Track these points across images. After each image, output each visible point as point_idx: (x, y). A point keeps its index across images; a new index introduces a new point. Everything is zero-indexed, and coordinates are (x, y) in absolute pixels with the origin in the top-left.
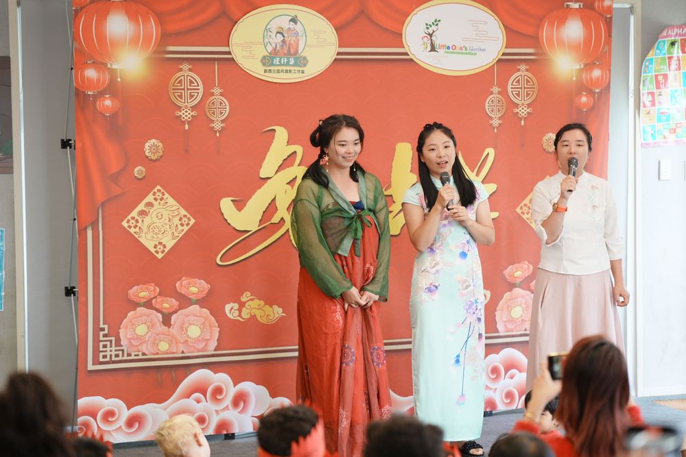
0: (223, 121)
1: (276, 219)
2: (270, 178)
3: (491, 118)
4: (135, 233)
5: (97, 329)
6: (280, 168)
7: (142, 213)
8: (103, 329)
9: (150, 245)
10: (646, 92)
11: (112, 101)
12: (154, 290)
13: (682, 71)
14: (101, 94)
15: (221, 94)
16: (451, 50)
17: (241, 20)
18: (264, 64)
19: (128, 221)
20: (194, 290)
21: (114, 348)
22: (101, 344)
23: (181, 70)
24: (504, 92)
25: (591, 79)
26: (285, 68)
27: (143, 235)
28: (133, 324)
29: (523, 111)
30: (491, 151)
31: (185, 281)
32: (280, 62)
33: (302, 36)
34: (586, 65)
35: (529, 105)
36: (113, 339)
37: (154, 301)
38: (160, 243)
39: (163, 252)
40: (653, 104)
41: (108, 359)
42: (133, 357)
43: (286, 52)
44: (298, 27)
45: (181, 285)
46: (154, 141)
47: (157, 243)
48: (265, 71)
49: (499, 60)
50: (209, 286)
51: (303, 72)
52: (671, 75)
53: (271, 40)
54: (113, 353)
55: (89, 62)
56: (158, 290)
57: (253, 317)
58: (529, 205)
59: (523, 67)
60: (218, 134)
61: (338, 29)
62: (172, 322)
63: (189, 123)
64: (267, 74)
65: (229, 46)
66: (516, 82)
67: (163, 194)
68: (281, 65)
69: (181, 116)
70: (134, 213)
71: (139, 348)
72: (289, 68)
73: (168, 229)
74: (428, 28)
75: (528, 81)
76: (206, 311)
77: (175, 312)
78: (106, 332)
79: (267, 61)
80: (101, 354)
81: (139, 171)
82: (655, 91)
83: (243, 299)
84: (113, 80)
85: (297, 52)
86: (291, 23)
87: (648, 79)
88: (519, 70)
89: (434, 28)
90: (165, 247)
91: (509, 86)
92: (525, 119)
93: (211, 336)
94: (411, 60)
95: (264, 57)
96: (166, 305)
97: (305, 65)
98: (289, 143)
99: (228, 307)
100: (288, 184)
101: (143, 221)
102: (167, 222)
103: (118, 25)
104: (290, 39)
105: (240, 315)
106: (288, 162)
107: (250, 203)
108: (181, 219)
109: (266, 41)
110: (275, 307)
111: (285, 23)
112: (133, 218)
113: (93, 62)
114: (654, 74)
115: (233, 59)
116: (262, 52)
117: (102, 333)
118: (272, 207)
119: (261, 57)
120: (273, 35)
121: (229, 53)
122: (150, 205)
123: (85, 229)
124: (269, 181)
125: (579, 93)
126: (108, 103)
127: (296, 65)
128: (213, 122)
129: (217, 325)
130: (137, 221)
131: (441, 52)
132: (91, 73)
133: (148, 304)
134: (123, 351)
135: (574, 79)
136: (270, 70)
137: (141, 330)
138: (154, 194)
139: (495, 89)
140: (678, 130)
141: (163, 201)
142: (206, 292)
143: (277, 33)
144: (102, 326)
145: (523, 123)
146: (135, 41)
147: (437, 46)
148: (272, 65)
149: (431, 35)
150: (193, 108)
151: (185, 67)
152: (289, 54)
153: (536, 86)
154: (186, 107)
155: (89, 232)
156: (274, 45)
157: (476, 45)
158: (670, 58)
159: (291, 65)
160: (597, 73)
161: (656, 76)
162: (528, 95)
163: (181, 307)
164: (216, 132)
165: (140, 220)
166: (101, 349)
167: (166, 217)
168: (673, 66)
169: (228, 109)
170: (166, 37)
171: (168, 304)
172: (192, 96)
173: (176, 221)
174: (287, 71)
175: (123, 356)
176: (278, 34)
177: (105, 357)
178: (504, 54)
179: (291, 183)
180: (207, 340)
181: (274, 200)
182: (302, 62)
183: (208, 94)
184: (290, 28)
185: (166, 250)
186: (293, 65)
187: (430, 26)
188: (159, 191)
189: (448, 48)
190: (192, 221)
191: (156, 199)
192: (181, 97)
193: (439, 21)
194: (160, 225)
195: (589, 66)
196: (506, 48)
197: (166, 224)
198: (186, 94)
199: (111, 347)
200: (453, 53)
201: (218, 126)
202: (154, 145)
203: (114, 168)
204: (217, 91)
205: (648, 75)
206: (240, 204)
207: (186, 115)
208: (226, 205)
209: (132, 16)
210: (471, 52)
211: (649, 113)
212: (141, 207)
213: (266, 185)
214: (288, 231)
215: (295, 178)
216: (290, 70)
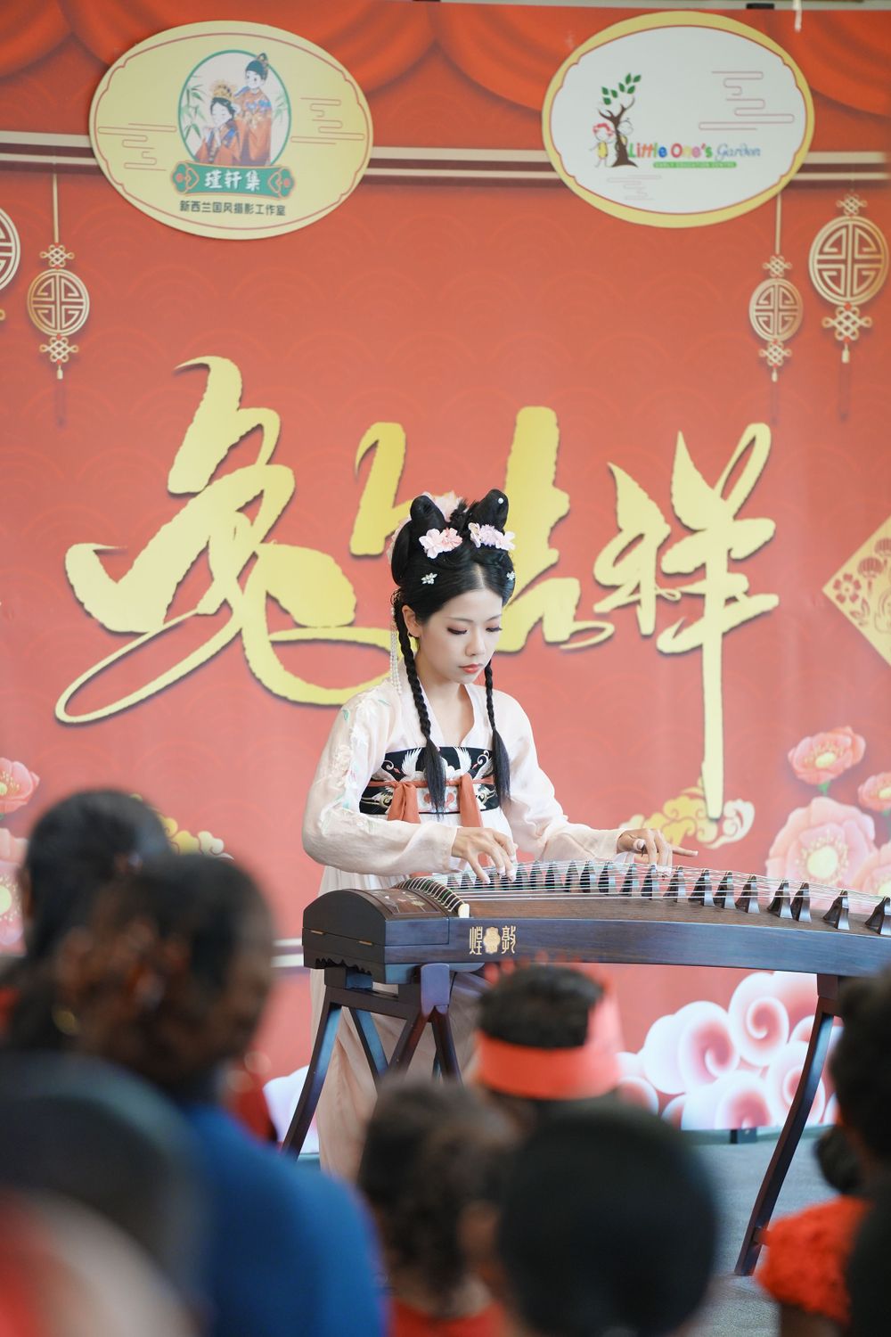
0: (72, 339)
1: (208, 604)
2: (194, 495)
3: (765, 344)
6: (223, 467)
15: (69, 266)
16: (669, 158)
17: (120, 62)
18: (180, 187)
24: (798, 274)
26: (234, 199)
29: (847, 325)
30: (760, 433)
32: (221, 181)
33: (279, 112)
35: (864, 309)
43: (237, 155)
44: (270, 87)
48: (184, 206)
49: (792, 185)
50: (37, 779)
51: (281, 211)
53: (199, 122)
58: (856, 576)
59: (852, 204)
60: (60, 374)
61: (374, 94)
64: (189, 214)
65: (88, 133)
66: (833, 245)
68: (224, 190)
72: (243, 200)
74: (607, 102)
75: (863, 243)
79: (186, 178)
85: (264, 156)
86: (252, 74)
88: (840, 212)
89: (624, 98)
91: (814, 255)
92: (853, 346)
94: (560, 184)
95: (180, 168)
97: (286, 193)
98: (245, 402)
100: (240, 510)
104: (250, 120)
106: (241, 452)
107: (143, 560)
109: (186, 122)
110: (206, 836)
111: (234, 73)
115: (97, 170)
116: (175, 152)
118: (198, 573)
119: (171, 168)
120: (204, 107)
121: (89, 152)
124: (192, 502)
127: (262, 191)
128: (46, 339)
131: (644, 164)
136: (196, 204)
139: (777, 265)
142: (29, 793)
143: (215, 100)
145: (845, 356)
147: (632, 150)
148: (202, 189)
149: (616, 120)
152: (245, 161)
153: (885, 255)
156: (207, 135)
157: (735, 140)
159: (249, 192)
162: (862, 279)
164: (54, 367)
169: (86, 308)
174: (238, 209)
176: (218, 106)
178: (805, 168)
179: (250, 507)
181: (204, 553)
182: (280, 183)
183: (33, 263)
184: (247, 90)
186: (256, 193)
187: (615, 94)
189: (662, 152)
193: (637, 79)
196: (813, 148)
200: (675, 165)
201: (59, 351)
204: (57, 255)
206: (116, 563)
208: (82, 562)
213: (183, 511)
214: (239, 634)
215: (259, 498)
216: (247, 206)
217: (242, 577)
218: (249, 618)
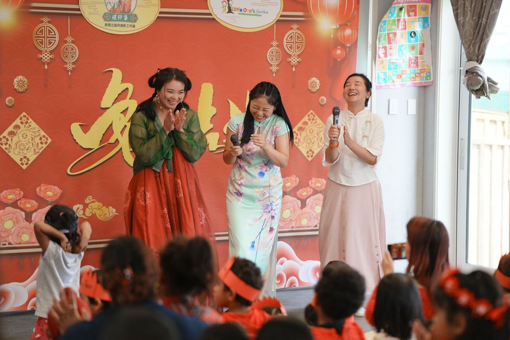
0: (73, 63)
1: (112, 140)
2: (108, 108)
3: (271, 65)
4: (5, 148)
6: (116, 101)
7: (11, 133)
9: (17, 159)
10: (381, 46)
12: (20, 194)
13: (407, 30)
15: (73, 42)
16: (243, 12)
18: (105, 20)
20: (50, 194)
23: (42, 22)
24: (280, 46)
25: (344, 36)
26: (120, 23)
27: (12, 150)
28: (2, 220)
29: (294, 60)
31: (43, 187)
32: (117, 18)
34: (341, 26)
35: (299, 56)
37: (19, 202)
38: (25, 157)
39: (27, 164)
40: (386, 55)
42: (2, 246)
43: (121, 10)
45: (40, 190)
46: (20, 77)
47: (22, 157)
48: (106, 25)
49: (278, 21)
50: (61, 191)
51: (134, 26)
52: (399, 33)
53: (110, 1)
57: (94, 215)
58: (297, 132)
59: (295, 26)
60: (70, 74)
62: (33, 219)
63: (48, 64)
64: (107, 27)
65: (78, 5)
66: (290, 38)
67: (28, 119)
68: (117, 20)
69: (42, 58)
70: (5, 134)
71: (7, 239)
72: (123, 23)
73: (31, 147)
75: (298, 37)
77: (36, 211)
79: (107, 17)
81: (9, 100)
82: (387, 45)
83: (87, 201)
85: (129, 11)
87: (383, 36)
88: (292, 29)
90: (28, 160)
91: (285, 41)
92: (296, 66)
94: (214, 19)
95: (105, 14)
96: (28, 206)
97: (135, 21)
98: (123, 81)
100: (121, 113)
101: (12, 139)
102: (30, 140)
104: (125, 1)
105: (84, 214)
106: (122, 96)
107: (93, 127)
108: (41, 139)
109: (107, 1)
110: (111, 208)
112: (4, 137)
114: (386, 32)
115: (81, 15)
116: (103, 10)
118: (109, 131)
119: (102, 14)
121: (79, 10)
122: (17, 127)
124: (107, 110)
125: (335, 47)
127: (129, 20)
128: (66, 63)
130: (7, 140)
131: (236, 13)
133: (15, 205)
135: (332, 36)
136: (109, 24)
137: (8, 225)
138: (21, 118)
139: (275, 43)
140: (404, 76)
141: (28, 125)
142: (59, 195)
145: (294, 69)
147: (232, 9)
148: (111, 20)
149: (228, 0)
150: (51, 52)
151: (45, 19)
152: (124, 12)
153: (304, 41)
154: (46, 51)
156: (113, 5)
157: (261, 9)
158: (399, 20)
159: (125, 21)
160: (348, 32)
161: (388, 34)
162: (298, 48)
163: (39, 208)
164: (68, 71)
165: (10, 139)
167: (29, 137)
168: (401, 27)
169: (77, 54)
171: (30, 204)
172: (50, 43)
173: (37, 140)
174: (122, 26)
178: (281, 16)
179: (124, 112)
181: (111, 125)
182: (133, 18)
183: (62, 41)
185: (30, 162)
186: (126, 21)
188: (24, 116)
189: (241, 10)
190: (50, 140)
191: (22, 123)
192: (42, 43)
194: (25, 143)
195: (343, 27)
196: (283, 11)
197: (29, 143)
198: (46, 41)
200: (244, 14)
201: (70, 67)
202: (21, 80)
204: (69, 39)
205: (383, 33)
206: (85, 128)
207: (46, 57)
208: (75, 128)
210: (258, 14)
211: (382, 62)
212: (10, 128)
213: (105, 113)
214: (121, 149)
215: (127, 109)
216: (124, 25)
217: (122, 132)
218: (124, 144)
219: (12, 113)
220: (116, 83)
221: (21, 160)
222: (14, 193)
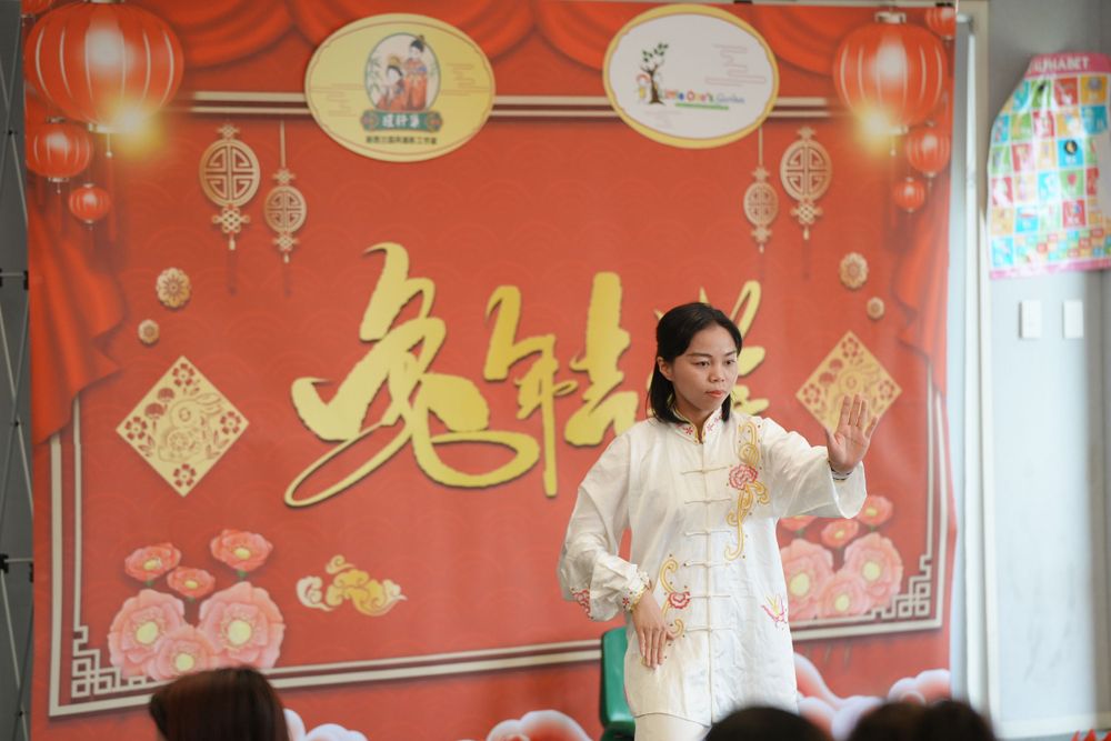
0: (295, 234)
1: (389, 418)
2: (377, 341)
3: (754, 227)
4: (141, 446)
5: (69, 635)
6: (397, 321)
7: (154, 410)
8: (79, 635)
9: (166, 471)
10: (998, 177)
11: (97, 195)
12: (172, 556)
14: (77, 183)
15: (292, 183)
16: (686, 101)
17: (325, 43)
18: (366, 126)
19: (128, 426)
20: (242, 553)
21: (98, 671)
22: (76, 663)
23: (220, 137)
24: (773, 179)
25: (921, 154)
26: (403, 134)
27: (154, 450)
28: (132, 623)
29: (806, 214)
30: (753, 288)
31: (227, 537)
32: (394, 122)
33: (432, 74)
34: (912, 128)
35: (817, 203)
36: (96, 652)
37: (170, 577)
38: (186, 467)
39: (189, 483)
41: (86, 693)
42: (131, 687)
43: (404, 102)
44: (426, 57)
45: (220, 545)
46: (173, 272)
47: (179, 467)
48: (369, 140)
49: (768, 120)
50: (270, 546)
51: (434, 141)
53: (379, 82)
54: (97, 680)
55: (53, 120)
56: (178, 555)
57: (347, 604)
58: (817, 385)
59: (807, 132)
60: (287, 259)
61: (496, 60)
62: (202, 615)
63: (237, 237)
64: (372, 145)
65: (304, 92)
66: (795, 160)
67: (192, 372)
68: (395, 128)
69: (221, 224)
70: (140, 411)
71: (143, 669)
72: (408, 134)
73: (200, 440)
74: (646, 60)
75: (814, 158)
76: (262, 594)
77: (208, 596)
78: (85, 640)
79: (371, 120)
80: (75, 684)
81: (147, 328)
83: (331, 569)
84: (98, 156)
85: (422, 104)
86: (414, 49)
88: (799, 138)
89: (657, 59)
90: (193, 472)
91: (784, 167)
92: (811, 228)
93: (270, 640)
94: (618, 119)
95: (366, 114)
96: (191, 584)
97: (437, 128)
98: (412, 274)
99: (302, 585)
100: (409, 350)
101: (155, 424)
102: (198, 425)
103: (105, 50)
104: (413, 80)
105: (323, 600)
106: (409, 310)
107: (346, 389)
108: (223, 420)
110: (388, 584)
111: (404, 49)
112: (137, 419)
113: (62, 122)
115: (311, 116)
116: (363, 103)
117: (76, 643)
118: (382, 397)
119: (360, 114)
120: (382, 71)
121: (304, 105)
122: (167, 393)
123: (47, 442)
124: (376, 346)
125: (901, 180)
126: (90, 199)
127: (422, 128)
128: (276, 235)
129: (280, 618)
130: (144, 425)
131: (670, 104)
132: (58, 142)
133: (160, 584)
134: (113, 675)
135: (893, 153)
136: (377, 138)
137: (147, 633)
138: (176, 372)
139: (761, 173)
140: (1052, 247)
141: (191, 388)
142: (264, 556)
143: (390, 67)
144: (77, 628)
145: (806, 235)
146: (136, 80)
147: (662, 94)
148: (381, 127)
149: (652, 73)
150: (244, 209)
151: (228, 130)
152: (409, 107)
153: (829, 167)
154: (231, 207)
155: (56, 449)
156: (383, 91)
157: (728, 92)
159: (412, 129)
160: (930, 143)
162: (815, 183)
163: (219, 587)
164: (282, 254)
165: (149, 423)
166: (76, 673)
167: (196, 417)
169: (303, 212)
170: (193, 76)
171: (193, 582)
172: (240, 187)
173: (215, 424)
174: (406, 140)
175: (113, 685)
176: (391, 71)
177: (81, 688)
178: (776, 108)
179: (416, 349)
180: (262, 648)
181: (385, 382)
182: (432, 122)
184: (411, 59)
185: (196, 479)
186: (417, 129)
187: (651, 56)
188: (184, 366)
189: (681, 97)
190: (244, 424)
191: (178, 383)
192: (220, 187)
193: (666, 46)
194: (185, 431)
195: (917, 130)
196: (780, 95)
197: (197, 430)
198: (230, 182)
199: (93, 667)
200: (689, 106)
201: (285, 243)
202: (174, 280)
203: (103, 324)
206: (327, 391)
207: (231, 221)
208: (303, 392)
209: (132, 33)
210: (721, 104)
212: (151, 397)
213: (370, 353)
214: (410, 440)
215: (421, 341)
216: (411, 138)
217: (411, 398)
218: (417, 427)
219: (156, 360)
220: (396, 280)
221: (177, 473)
222: (160, 554)
